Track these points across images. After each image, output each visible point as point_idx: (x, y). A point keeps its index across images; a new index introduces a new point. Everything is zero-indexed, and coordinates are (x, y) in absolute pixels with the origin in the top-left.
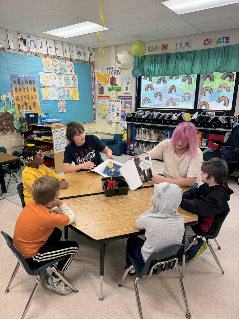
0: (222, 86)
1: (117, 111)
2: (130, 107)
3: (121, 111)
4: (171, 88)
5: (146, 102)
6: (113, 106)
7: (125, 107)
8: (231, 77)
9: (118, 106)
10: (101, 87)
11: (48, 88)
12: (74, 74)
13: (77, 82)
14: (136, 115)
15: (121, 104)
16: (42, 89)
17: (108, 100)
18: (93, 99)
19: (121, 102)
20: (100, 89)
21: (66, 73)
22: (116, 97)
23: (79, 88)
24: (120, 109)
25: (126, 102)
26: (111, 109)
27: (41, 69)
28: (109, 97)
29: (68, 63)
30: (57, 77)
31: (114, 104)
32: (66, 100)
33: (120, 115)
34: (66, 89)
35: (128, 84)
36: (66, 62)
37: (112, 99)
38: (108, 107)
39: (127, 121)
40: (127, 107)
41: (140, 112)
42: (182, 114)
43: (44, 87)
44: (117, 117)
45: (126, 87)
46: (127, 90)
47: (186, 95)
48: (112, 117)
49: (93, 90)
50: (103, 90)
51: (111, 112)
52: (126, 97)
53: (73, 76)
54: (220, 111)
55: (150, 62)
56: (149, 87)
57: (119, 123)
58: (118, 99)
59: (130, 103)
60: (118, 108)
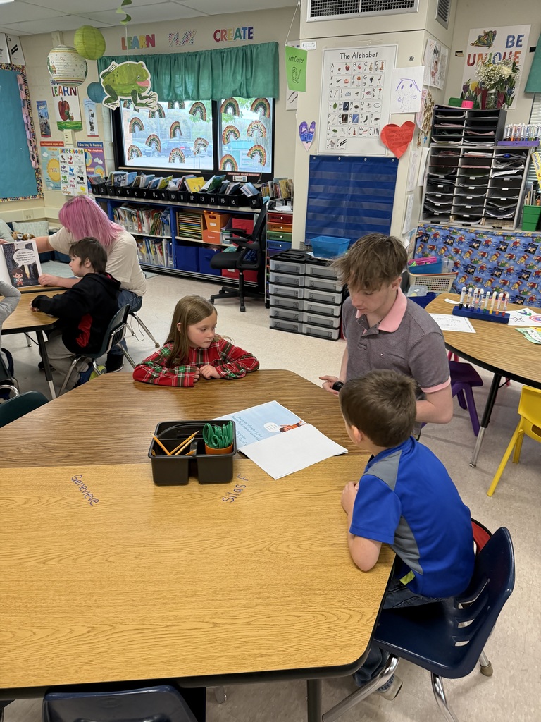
0: (254, 125)
2: (103, 165)
4: (174, 126)
7: (94, 165)
8: (265, 108)
9: (79, 162)
10: (43, 121)
14: (108, 180)
15: (86, 157)
17: (60, 149)
20: (42, 125)
22: (74, 144)
24: (84, 169)
25: (94, 155)
26: (67, 168)
28: (61, 144)
35: (92, 115)
37: (67, 147)
39: (96, 193)
40: (97, 164)
41: (116, 175)
42: (184, 179)
44: (79, 186)
46: (92, 128)
47: (199, 142)
48: (71, 185)
49: (27, 126)
50: (49, 128)
52: (92, 143)
54: (253, 175)
56: (135, 124)
58: (79, 147)
59: (101, 156)
60: (80, 167)
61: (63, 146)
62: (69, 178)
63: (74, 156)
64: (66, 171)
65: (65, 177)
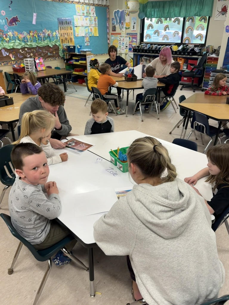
0: (199, 26)
1: (126, 44)
2: (136, 42)
3: (129, 44)
4: (166, 27)
5: (148, 37)
6: (123, 41)
7: (132, 41)
8: (205, 20)
10: (113, 26)
11: (79, 27)
12: (95, 16)
13: (97, 22)
14: (140, 47)
15: (129, 39)
16: (75, 28)
17: (119, 36)
18: (108, 36)
19: (129, 37)
20: (113, 27)
21: (90, 16)
22: (125, 34)
23: (98, 27)
24: (128, 43)
25: (133, 38)
26: (122, 43)
27: (75, 13)
28: (120, 34)
29: (92, 7)
30: (85, 18)
31: (123, 39)
32: (90, 36)
33: (128, 47)
34: (90, 28)
35: (135, 23)
36: (91, 7)
37: (123, 35)
38: (119, 42)
39: (134, 52)
40: (134, 41)
41: (143, 45)
42: (171, 46)
43: (76, 27)
44: (126, 49)
45: (134, 26)
46: (134, 28)
47: (176, 32)
48: (122, 49)
49: (108, 28)
50: (115, 28)
51: (121, 45)
52: (133, 33)
53: (94, 18)
54: (197, 44)
55: (152, 7)
56: (150, 26)
57: (127, 54)
58: (127, 35)
59: (136, 38)
60: (127, 42)
61: (120, 35)
62: (122, 47)
63: (125, 39)
64: (121, 44)
65: (120, 46)
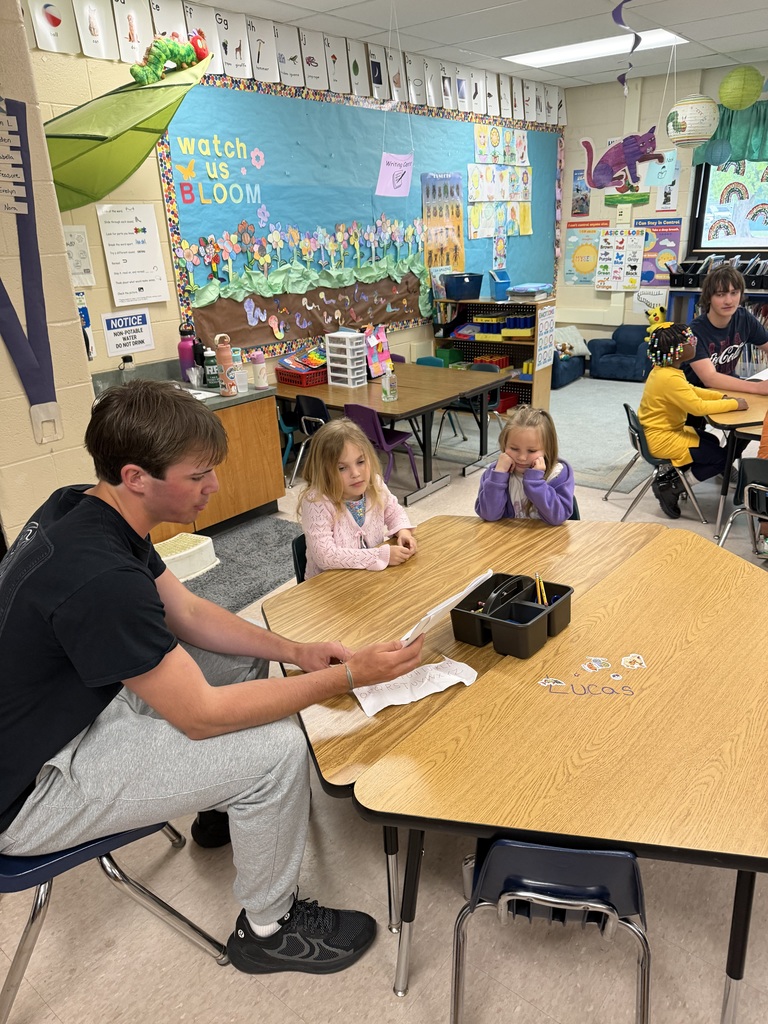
1: (630, 260)
3: (644, 260)
5: (722, 232)
6: (617, 248)
9: (636, 247)
13: (529, 187)
15: (646, 239)
17: (603, 230)
18: (557, 232)
19: (647, 234)
20: (576, 201)
21: (513, 163)
22: (630, 223)
23: (532, 202)
24: (640, 256)
25: (661, 236)
26: (612, 254)
27: (471, 155)
28: (604, 224)
29: (520, 134)
30: (497, 173)
31: (621, 243)
32: (508, 237)
33: (639, 271)
34: (509, 206)
35: (672, 184)
36: (516, 131)
37: (619, 228)
38: (602, 251)
39: (672, 284)
40: (665, 247)
45: (667, 194)
46: (667, 200)
48: (614, 277)
49: (557, 204)
51: (610, 264)
52: (662, 220)
56: (733, 190)
57: (633, 293)
58: (636, 226)
59: (675, 237)
62: (613, 268)
63: (628, 240)
64: (610, 260)
